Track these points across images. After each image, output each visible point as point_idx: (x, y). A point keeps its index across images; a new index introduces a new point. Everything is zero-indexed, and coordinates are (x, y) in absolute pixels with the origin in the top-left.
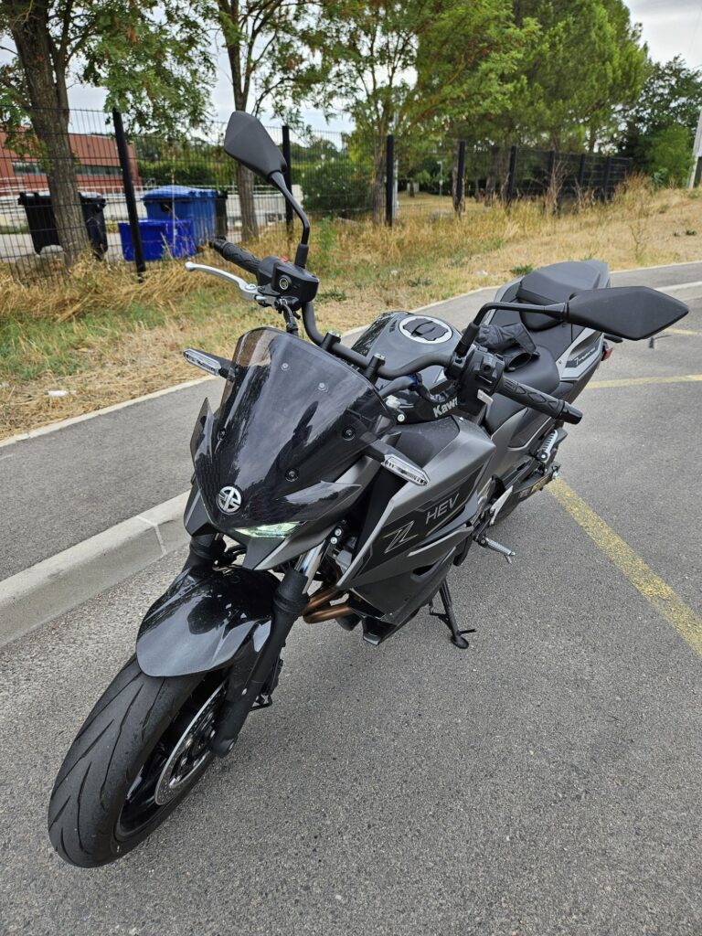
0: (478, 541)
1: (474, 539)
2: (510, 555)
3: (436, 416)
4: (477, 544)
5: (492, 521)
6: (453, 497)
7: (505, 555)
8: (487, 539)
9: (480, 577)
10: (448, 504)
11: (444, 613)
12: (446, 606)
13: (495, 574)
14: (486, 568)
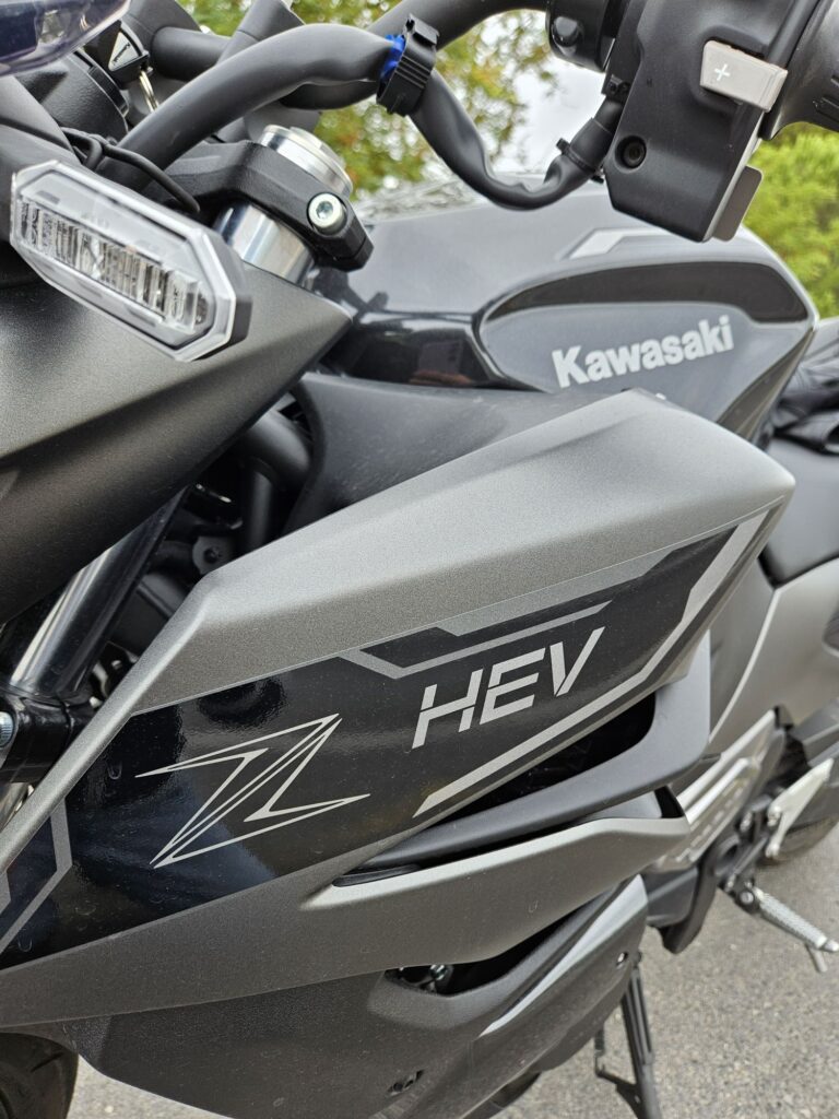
0: (732, 894)
1: (722, 885)
2: (823, 948)
3: (564, 383)
4: (730, 901)
5: (774, 847)
6: (573, 639)
7: (809, 945)
8: (759, 894)
9: (741, 986)
10: (544, 668)
11: (631, 1079)
12: (638, 1063)
13: (778, 986)
14: (755, 965)
